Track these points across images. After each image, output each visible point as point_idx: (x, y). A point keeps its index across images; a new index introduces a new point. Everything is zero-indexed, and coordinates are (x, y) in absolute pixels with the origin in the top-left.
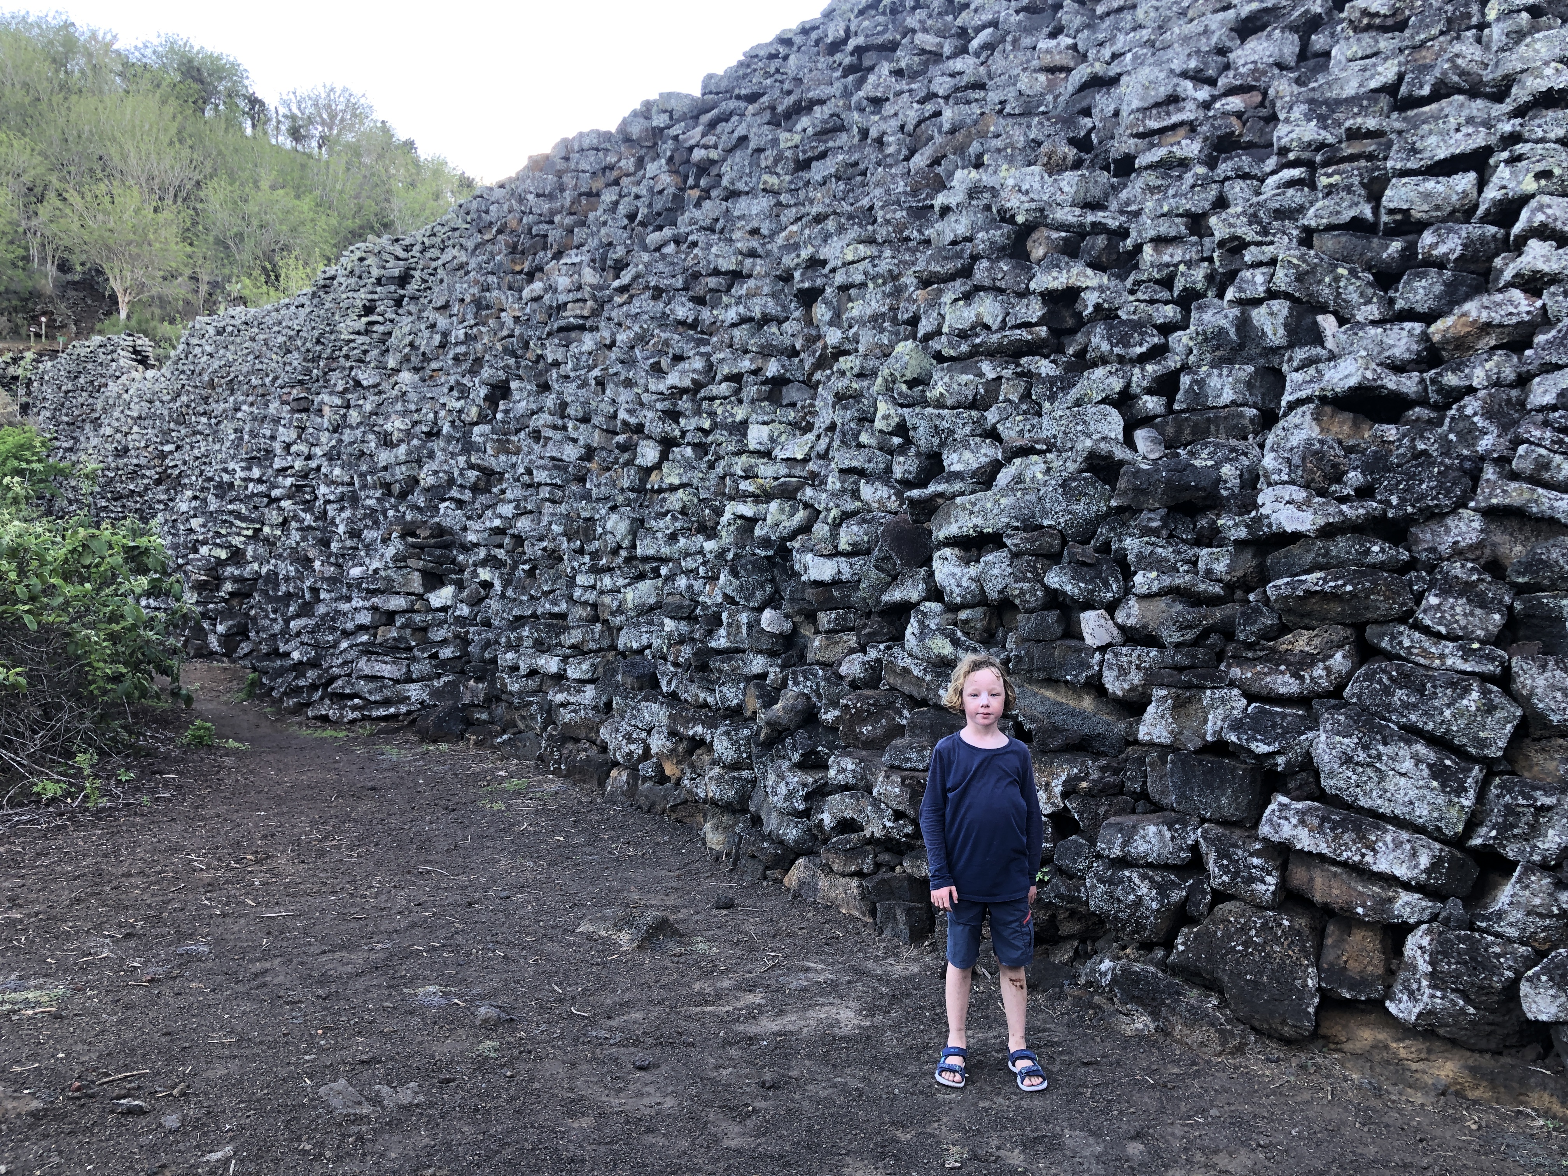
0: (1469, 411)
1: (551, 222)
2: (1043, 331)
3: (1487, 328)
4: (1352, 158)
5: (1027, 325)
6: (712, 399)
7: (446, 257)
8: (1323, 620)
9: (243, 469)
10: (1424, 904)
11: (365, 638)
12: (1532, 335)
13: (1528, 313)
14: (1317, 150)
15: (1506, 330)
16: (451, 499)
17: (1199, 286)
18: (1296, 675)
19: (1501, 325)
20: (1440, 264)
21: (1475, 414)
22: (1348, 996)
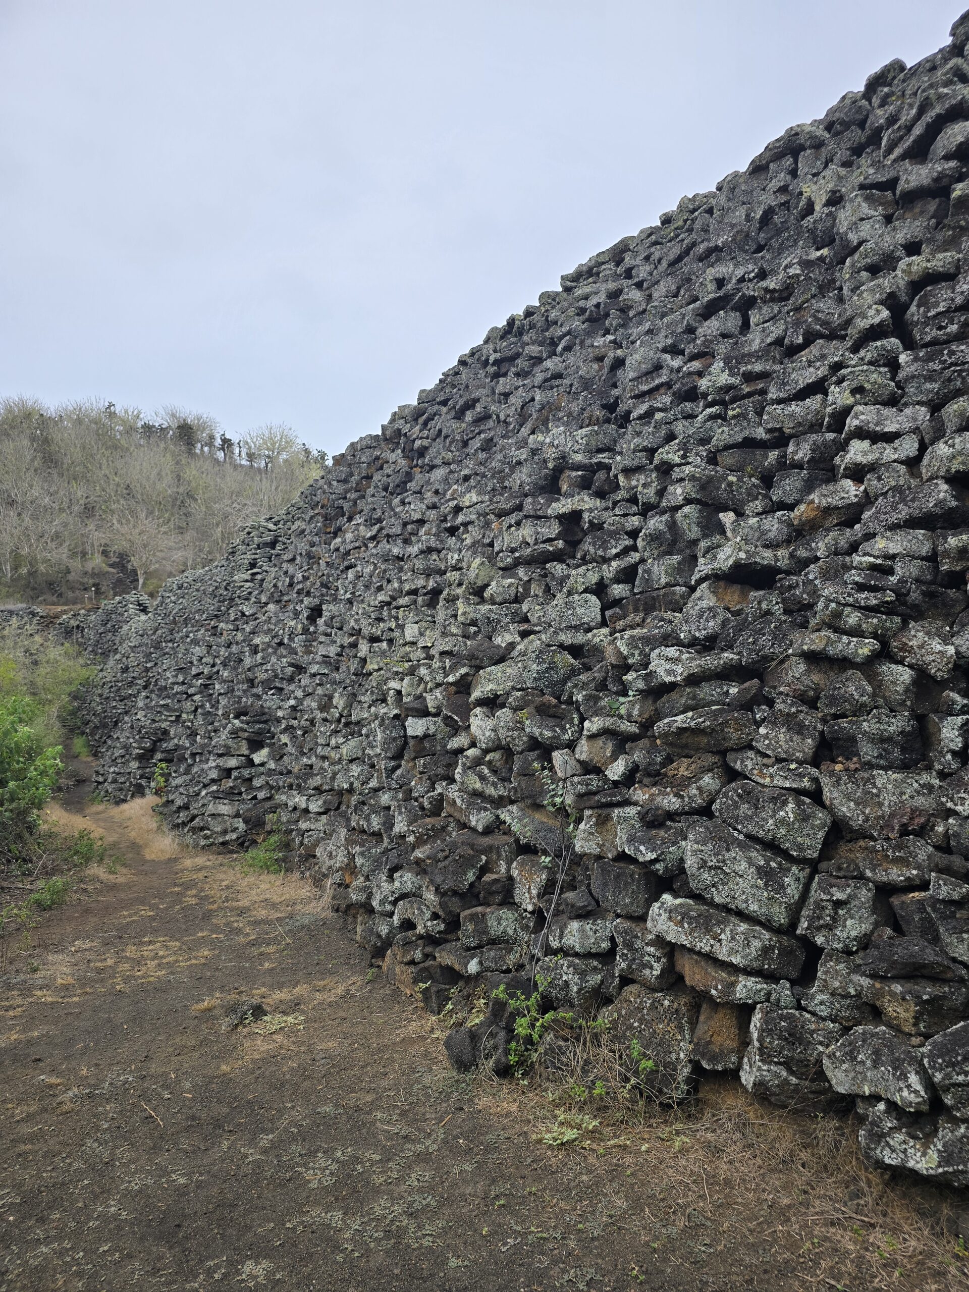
0: (811, 577)
1: (345, 498)
2: (560, 544)
3: (828, 511)
4: (750, 395)
5: (549, 540)
6: (398, 608)
7: (294, 527)
8: (697, 750)
9: (173, 676)
10: (759, 986)
11: (215, 788)
12: (862, 513)
13: (856, 496)
14: (727, 392)
15: (843, 510)
16: (275, 688)
17: (652, 500)
18: (677, 795)
19: (836, 508)
20: (799, 466)
21: (816, 578)
22: (707, 1067)
